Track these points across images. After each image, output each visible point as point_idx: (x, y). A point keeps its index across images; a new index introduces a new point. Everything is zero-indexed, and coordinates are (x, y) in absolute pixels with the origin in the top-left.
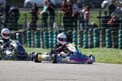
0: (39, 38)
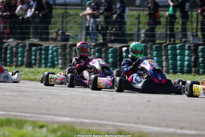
0: (162, 56)
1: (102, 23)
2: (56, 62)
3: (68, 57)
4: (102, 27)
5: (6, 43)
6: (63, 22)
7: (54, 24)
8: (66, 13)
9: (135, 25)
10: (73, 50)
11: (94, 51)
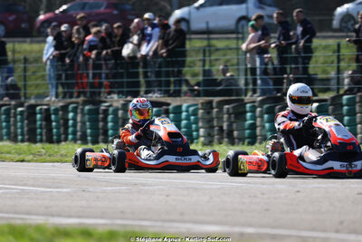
1: (276, 62)
2: (195, 133)
3: (215, 123)
4: (275, 69)
5: (105, 102)
6: (204, 61)
7: (190, 67)
8: (209, 46)
9: (332, 62)
10: (225, 110)
11: (261, 112)
